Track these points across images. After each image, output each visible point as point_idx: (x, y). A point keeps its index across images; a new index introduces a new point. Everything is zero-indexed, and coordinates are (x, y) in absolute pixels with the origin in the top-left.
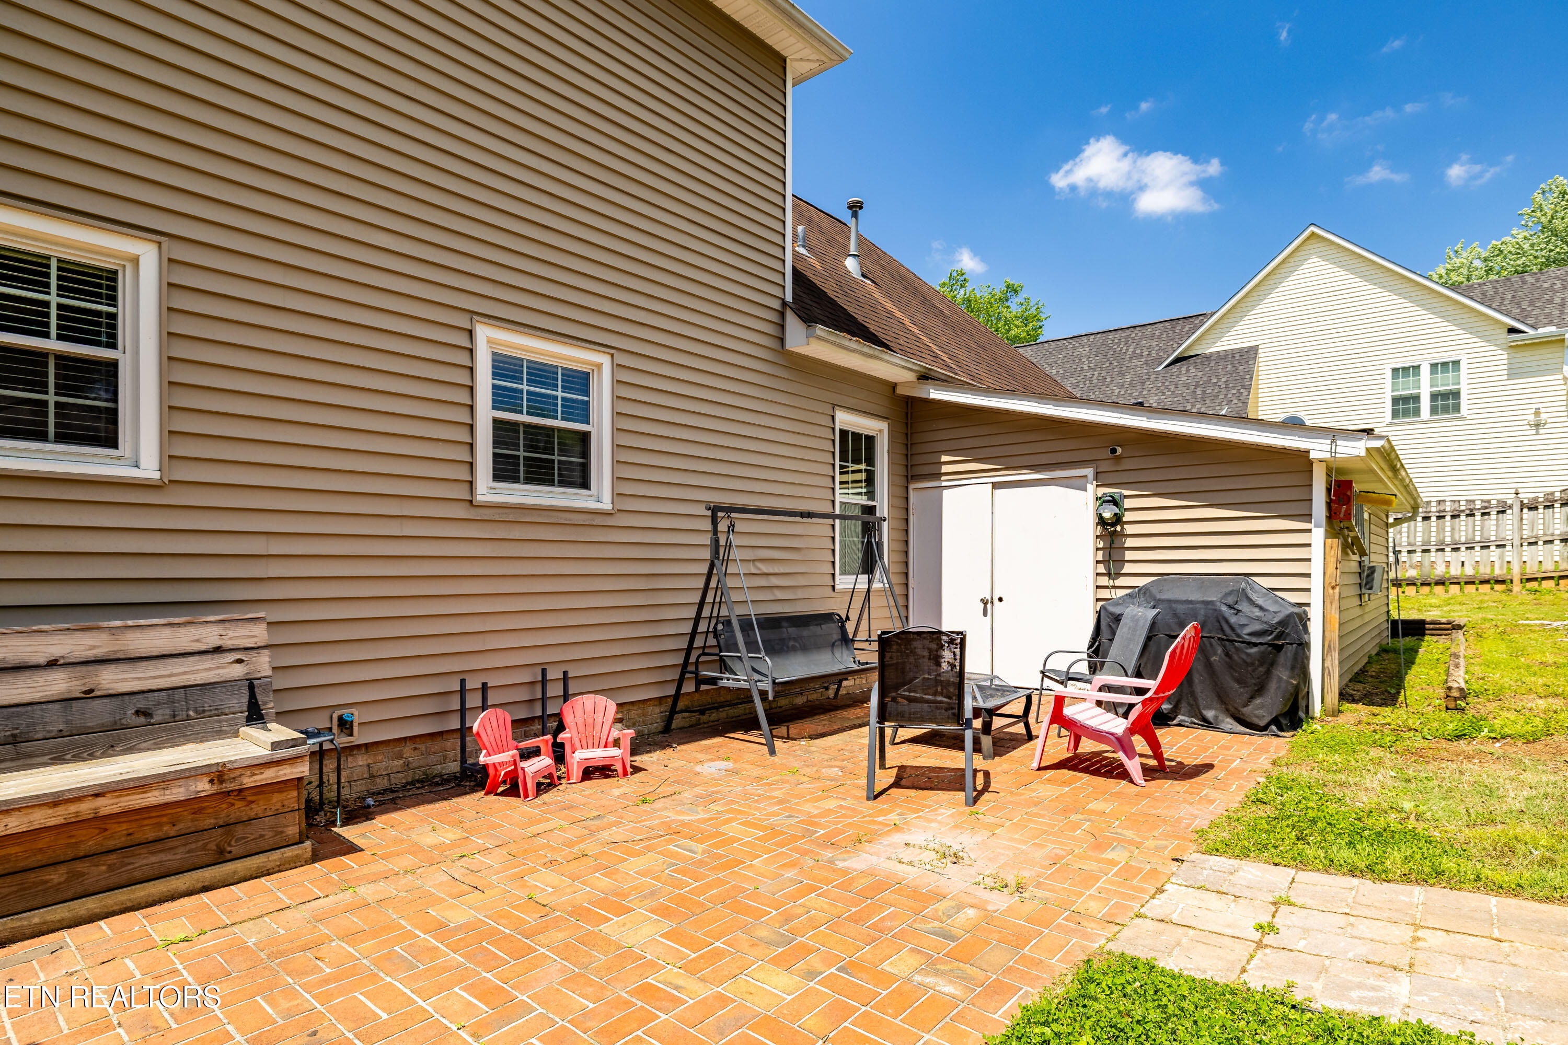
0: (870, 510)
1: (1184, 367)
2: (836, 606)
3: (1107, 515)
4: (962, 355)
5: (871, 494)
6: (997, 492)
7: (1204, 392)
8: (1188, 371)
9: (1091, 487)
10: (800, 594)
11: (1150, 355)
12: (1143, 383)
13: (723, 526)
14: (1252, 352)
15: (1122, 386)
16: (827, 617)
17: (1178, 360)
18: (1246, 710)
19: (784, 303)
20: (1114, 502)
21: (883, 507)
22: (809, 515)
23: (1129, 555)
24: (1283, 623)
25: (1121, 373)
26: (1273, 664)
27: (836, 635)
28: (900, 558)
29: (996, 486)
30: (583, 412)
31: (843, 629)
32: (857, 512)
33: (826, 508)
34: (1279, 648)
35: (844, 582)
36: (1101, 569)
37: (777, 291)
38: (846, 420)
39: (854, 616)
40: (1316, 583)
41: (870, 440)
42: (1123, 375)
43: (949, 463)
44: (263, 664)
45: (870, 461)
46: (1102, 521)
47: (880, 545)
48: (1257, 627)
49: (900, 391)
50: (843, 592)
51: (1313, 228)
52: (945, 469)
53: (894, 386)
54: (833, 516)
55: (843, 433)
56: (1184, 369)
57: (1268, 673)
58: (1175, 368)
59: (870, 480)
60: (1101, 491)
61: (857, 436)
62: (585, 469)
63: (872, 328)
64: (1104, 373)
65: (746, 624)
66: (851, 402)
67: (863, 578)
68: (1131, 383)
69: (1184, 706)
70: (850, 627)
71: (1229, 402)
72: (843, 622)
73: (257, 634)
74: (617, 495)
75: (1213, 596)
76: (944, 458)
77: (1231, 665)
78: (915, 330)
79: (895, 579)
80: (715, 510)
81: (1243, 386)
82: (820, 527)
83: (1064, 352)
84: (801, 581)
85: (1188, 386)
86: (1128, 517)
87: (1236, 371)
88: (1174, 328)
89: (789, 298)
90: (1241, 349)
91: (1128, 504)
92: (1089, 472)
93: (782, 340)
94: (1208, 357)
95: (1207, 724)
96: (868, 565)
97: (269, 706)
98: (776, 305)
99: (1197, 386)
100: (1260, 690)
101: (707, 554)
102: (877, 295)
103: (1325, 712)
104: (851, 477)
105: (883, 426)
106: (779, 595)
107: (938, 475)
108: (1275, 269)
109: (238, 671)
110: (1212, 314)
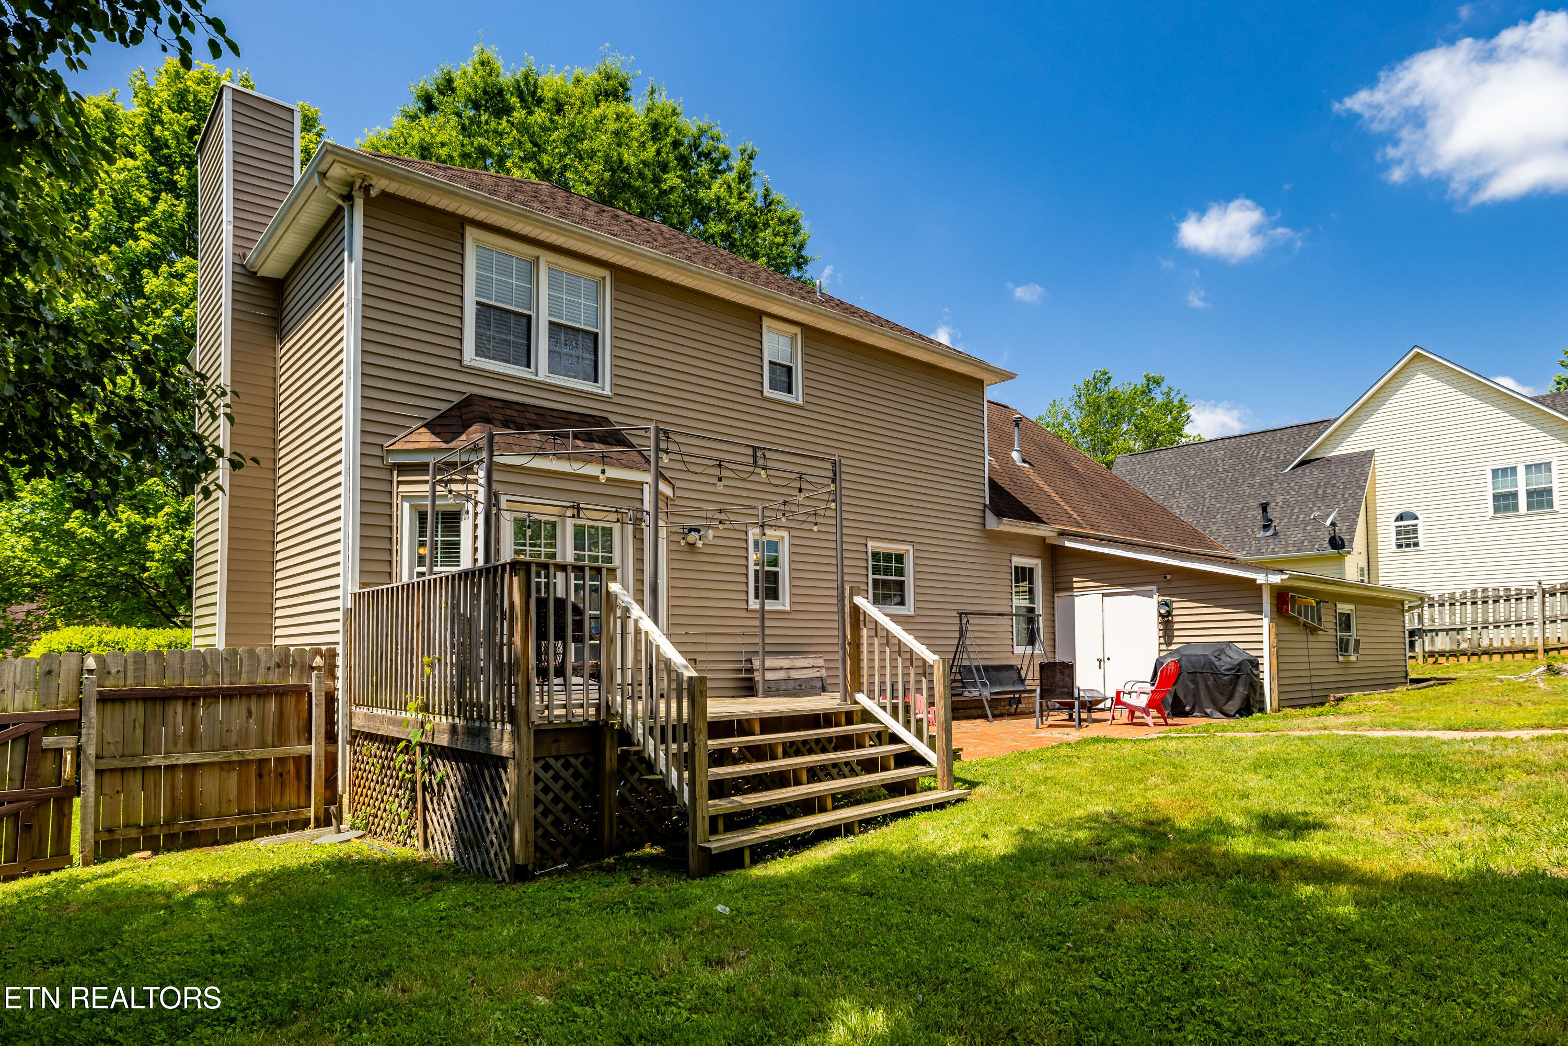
0: (1032, 610)
1: (1307, 469)
2: (1016, 662)
3: (1162, 611)
4: (1088, 509)
5: (1032, 600)
6: (1106, 599)
7: (1324, 492)
8: (1311, 473)
9: (1155, 596)
10: (996, 656)
11: (1278, 458)
12: (1271, 484)
13: (964, 621)
14: (1367, 457)
15: (1252, 486)
16: (1010, 668)
17: (1303, 463)
18: (1225, 708)
19: (985, 506)
20: (1166, 605)
21: (1040, 608)
22: (1002, 615)
23: (1176, 633)
24: (1240, 664)
25: (1252, 475)
26: (1236, 685)
27: (1016, 676)
28: (1050, 636)
29: (1104, 595)
30: (900, 572)
31: (1019, 673)
32: (1024, 611)
33: (1006, 610)
34: (1238, 677)
35: (1019, 650)
36: (1162, 640)
37: (981, 501)
38: (1018, 561)
39: (1025, 668)
40: (1266, 646)
41: (1031, 570)
42: (1254, 476)
43: (1078, 582)
44: (824, 673)
45: (1031, 582)
46: (1161, 615)
47: (1038, 629)
48: (1228, 666)
49: (1047, 541)
50: (1019, 655)
51: (1416, 350)
52: (1075, 585)
53: (1044, 538)
54: (1012, 615)
55: (1016, 568)
56: (1307, 471)
57: (1234, 689)
58: (1299, 471)
59: (1031, 591)
60: (1161, 598)
61: (1023, 569)
62: (902, 597)
63: (1031, 506)
64: (1236, 475)
65: (977, 668)
66: (1021, 551)
67: (1030, 648)
68: (1260, 484)
69: (1197, 708)
70: (1023, 674)
71: (1346, 501)
72: (1019, 671)
73: (820, 662)
74: (916, 608)
75: (1208, 652)
76: (1075, 579)
77: (1217, 686)
78: (1056, 498)
79: (1047, 649)
80: (961, 614)
81: (1359, 487)
82: (1006, 620)
83: (1201, 455)
84: (996, 649)
85: (1310, 486)
86: (1175, 612)
87: (1352, 473)
88: (1300, 433)
89: (987, 502)
90: (1358, 453)
91: (1175, 605)
92: (1154, 588)
93: (984, 525)
94: (1330, 460)
95: (1207, 715)
96: (1031, 641)
97: (827, 687)
98: (981, 507)
99: (1319, 486)
100: (1231, 697)
101: (957, 635)
102: (1033, 476)
103: (1272, 711)
104: (1021, 589)
105: (1039, 562)
106: (986, 656)
107: (1071, 589)
108: (1386, 384)
109: (818, 674)
110: (1336, 420)
